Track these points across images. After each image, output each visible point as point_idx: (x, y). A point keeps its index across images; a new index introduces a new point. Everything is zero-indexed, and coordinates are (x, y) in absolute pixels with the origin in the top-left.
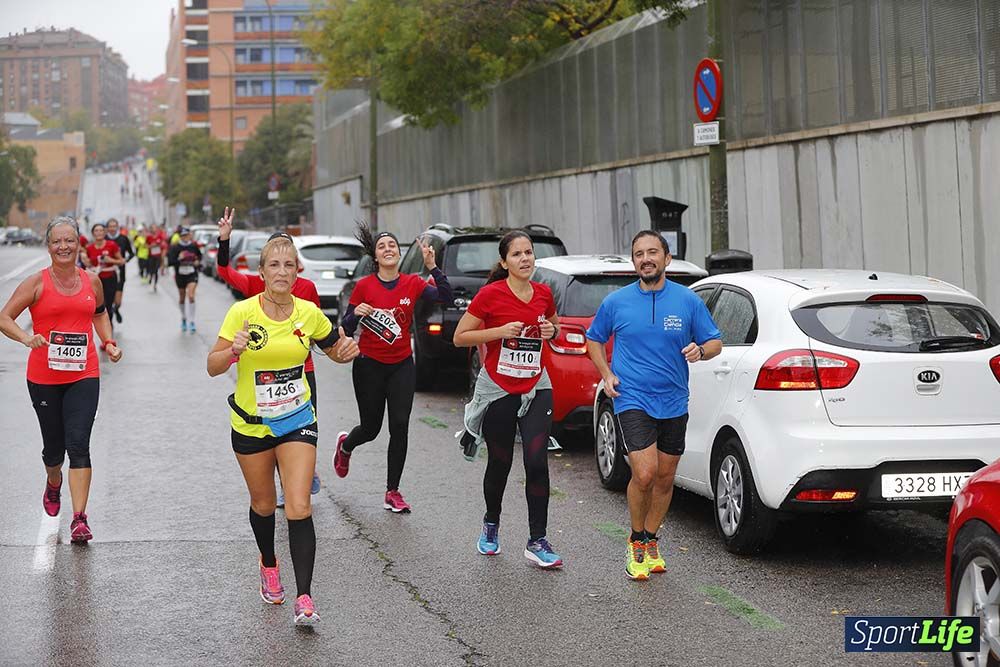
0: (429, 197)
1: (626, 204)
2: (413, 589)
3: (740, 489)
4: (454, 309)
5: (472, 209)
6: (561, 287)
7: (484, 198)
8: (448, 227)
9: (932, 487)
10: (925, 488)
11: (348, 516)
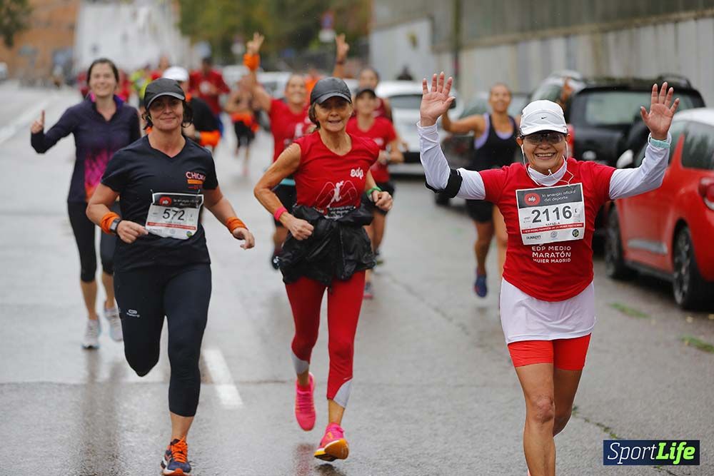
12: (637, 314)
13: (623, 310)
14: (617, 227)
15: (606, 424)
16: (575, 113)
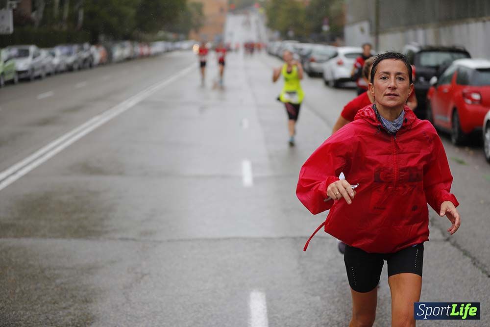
6: (469, 74)
14: (431, 110)
16: (416, 60)
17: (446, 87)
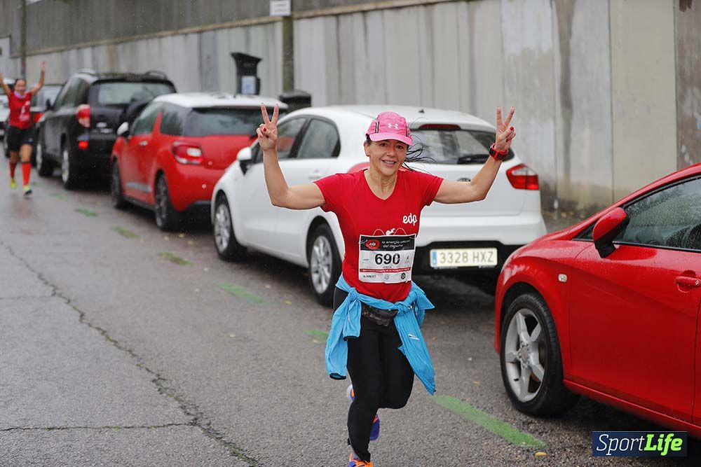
0: (62, 51)
1: (208, 57)
2: (104, 332)
3: (329, 260)
4: (95, 131)
5: (94, 59)
6: (182, 116)
7: (103, 52)
8: (93, 72)
9: (465, 260)
10: (461, 259)
11: (43, 279)
12: (131, 235)
13: (122, 233)
14: (118, 173)
15: (104, 329)
16: (92, 97)
17: (145, 138)
